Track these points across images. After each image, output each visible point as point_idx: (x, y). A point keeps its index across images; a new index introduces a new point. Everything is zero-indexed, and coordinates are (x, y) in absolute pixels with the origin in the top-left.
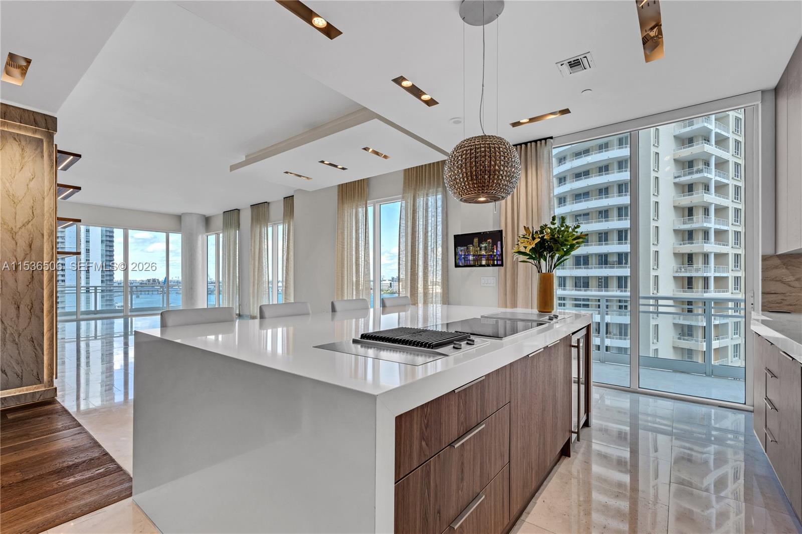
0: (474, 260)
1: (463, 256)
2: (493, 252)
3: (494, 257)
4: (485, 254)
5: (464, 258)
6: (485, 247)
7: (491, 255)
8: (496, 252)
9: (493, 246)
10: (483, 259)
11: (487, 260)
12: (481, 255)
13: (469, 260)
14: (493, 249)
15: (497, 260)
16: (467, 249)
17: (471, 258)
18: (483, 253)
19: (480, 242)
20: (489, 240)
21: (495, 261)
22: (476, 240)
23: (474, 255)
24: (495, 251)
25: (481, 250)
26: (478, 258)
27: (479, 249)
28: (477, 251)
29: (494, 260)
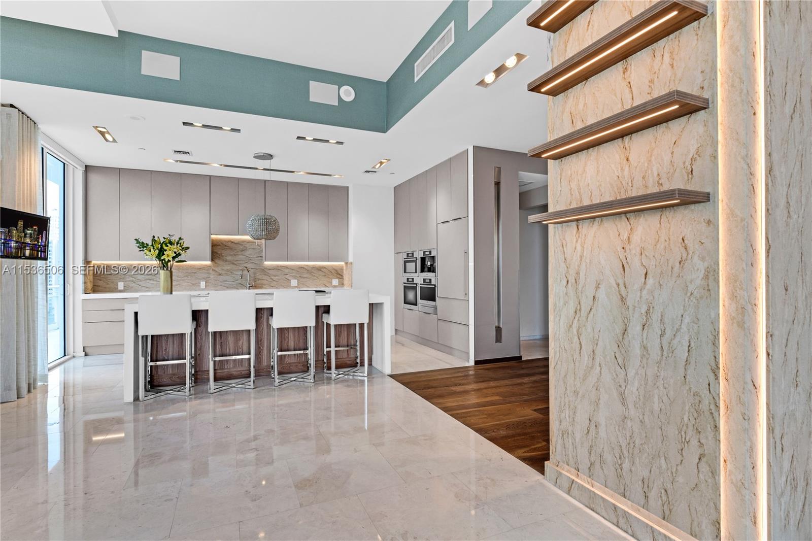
0: (16, 248)
1: (3, 241)
2: (38, 242)
3: (38, 248)
4: (29, 242)
5: (3, 243)
6: (31, 234)
7: (36, 245)
8: (41, 243)
9: (38, 235)
10: (27, 248)
11: (32, 250)
12: (26, 243)
13: (11, 247)
14: (39, 238)
15: (41, 252)
16: (9, 231)
17: (13, 244)
18: (28, 240)
19: (25, 227)
20: (35, 227)
21: (39, 253)
22: (21, 223)
23: (17, 242)
24: (40, 241)
25: (25, 236)
26: (22, 246)
27: (23, 235)
28: (21, 237)
29: (38, 251)
